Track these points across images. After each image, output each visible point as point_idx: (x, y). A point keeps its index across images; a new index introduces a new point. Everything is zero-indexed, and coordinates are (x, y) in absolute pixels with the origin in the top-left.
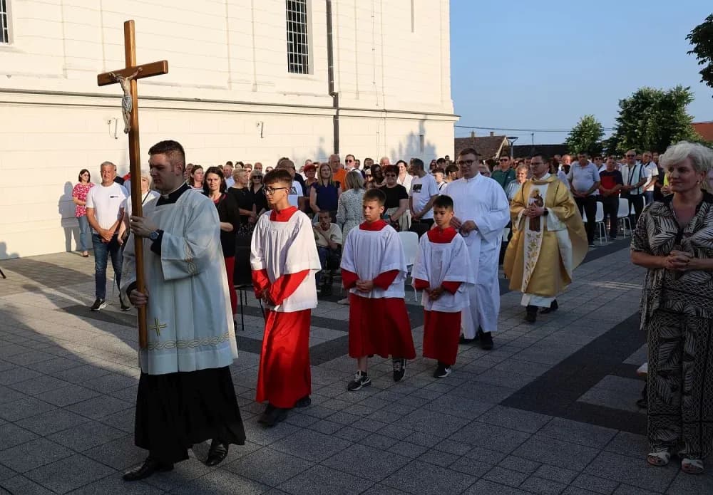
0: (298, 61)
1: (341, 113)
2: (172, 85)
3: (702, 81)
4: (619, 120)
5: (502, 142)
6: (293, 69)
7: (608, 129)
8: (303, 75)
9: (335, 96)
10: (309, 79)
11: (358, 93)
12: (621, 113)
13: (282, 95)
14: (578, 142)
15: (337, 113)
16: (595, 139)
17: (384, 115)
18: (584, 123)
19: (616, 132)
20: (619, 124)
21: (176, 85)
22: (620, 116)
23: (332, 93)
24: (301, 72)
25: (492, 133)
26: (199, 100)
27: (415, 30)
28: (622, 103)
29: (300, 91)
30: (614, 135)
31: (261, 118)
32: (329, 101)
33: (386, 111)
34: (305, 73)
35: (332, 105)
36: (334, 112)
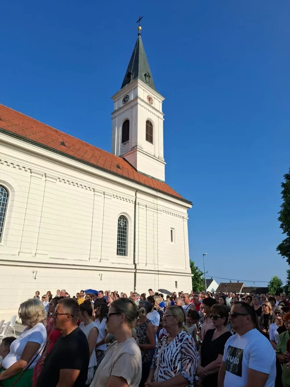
0: (122, 251)
1: (137, 271)
2: (64, 259)
4: (288, 278)
5: (242, 285)
6: (119, 254)
7: (284, 282)
9: (136, 264)
10: (126, 258)
11: (146, 264)
12: (288, 276)
13: (112, 264)
14: (272, 286)
15: (136, 271)
16: (279, 285)
17: (157, 272)
18: (274, 279)
19: (287, 283)
20: (288, 280)
21: (66, 259)
22: (288, 277)
23: (134, 263)
24: (123, 255)
26: (74, 265)
27: (173, 241)
28: (288, 271)
29: (120, 262)
30: (287, 284)
31: (102, 272)
33: (158, 271)
34: (125, 255)
35: (134, 268)
36: (134, 271)
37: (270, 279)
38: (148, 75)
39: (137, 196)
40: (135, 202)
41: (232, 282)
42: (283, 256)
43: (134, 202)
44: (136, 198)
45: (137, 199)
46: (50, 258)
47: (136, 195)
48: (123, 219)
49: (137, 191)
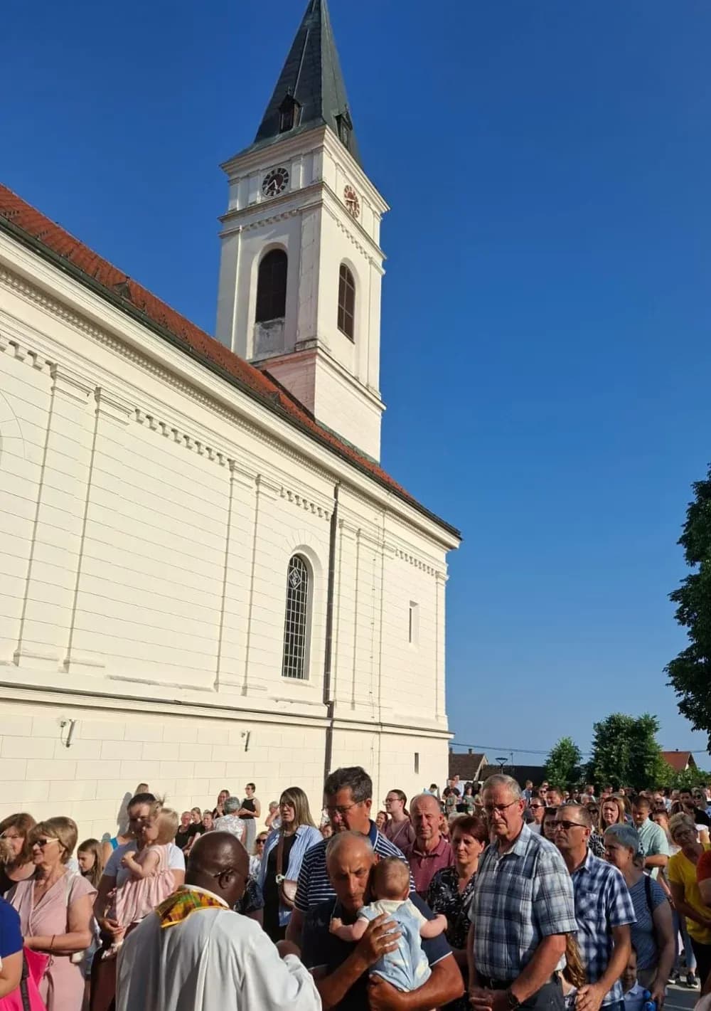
0: (294, 665)
1: (335, 724)
2: (149, 683)
3: (679, 713)
4: (595, 744)
5: (481, 760)
6: (288, 672)
7: (586, 754)
8: (296, 680)
9: (330, 705)
10: (306, 685)
11: (353, 703)
12: (597, 737)
13: (274, 702)
14: (558, 765)
15: (332, 724)
16: (573, 762)
17: (379, 729)
18: (563, 745)
19: (593, 757)
20: (595, 748)
21: (154, 683)
22: (595, 740)
23: (326, 701)
24: (294, 676)
25: (470, 750)
26: (179, 703)
27: (412, 640)
28: (597, 727)
29: (293, 698)
30: (591, 759)
31: (249, 727)
32: (323, 711)
33: (381, 725)
34: (299, 678)
35: (325, 714)
36: (328, 723)
37: (553, 745)
38: (347, 121)
39: (340, 500)
40: (334, 517)
41: (473, 752)
42: (678, 692)
43: (330, 517)
44: (336, 505)
45: (339, 508)
46: (112, 678)
47: (336, 496)
48: (299, 565)
49: (341, 481)
